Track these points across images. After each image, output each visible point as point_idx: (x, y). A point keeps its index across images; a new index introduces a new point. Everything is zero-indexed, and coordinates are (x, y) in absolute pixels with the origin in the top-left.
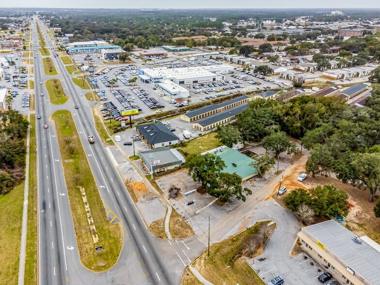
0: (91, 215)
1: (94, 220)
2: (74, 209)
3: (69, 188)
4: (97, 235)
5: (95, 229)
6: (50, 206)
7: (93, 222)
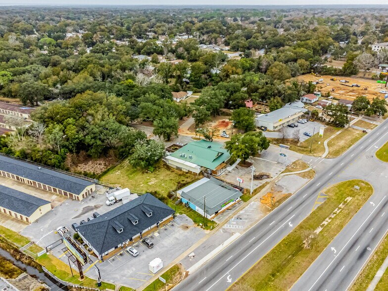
0: (332, 214)
1: (335, 209)
2: (341, 226)
3: (319, 252)
4: (345, 200)
5: (342, 204)
6: (358, 249)
7: (337, 209)
